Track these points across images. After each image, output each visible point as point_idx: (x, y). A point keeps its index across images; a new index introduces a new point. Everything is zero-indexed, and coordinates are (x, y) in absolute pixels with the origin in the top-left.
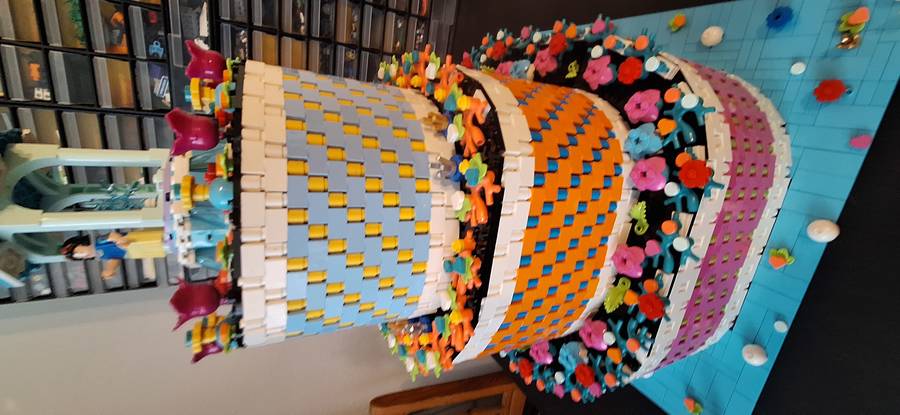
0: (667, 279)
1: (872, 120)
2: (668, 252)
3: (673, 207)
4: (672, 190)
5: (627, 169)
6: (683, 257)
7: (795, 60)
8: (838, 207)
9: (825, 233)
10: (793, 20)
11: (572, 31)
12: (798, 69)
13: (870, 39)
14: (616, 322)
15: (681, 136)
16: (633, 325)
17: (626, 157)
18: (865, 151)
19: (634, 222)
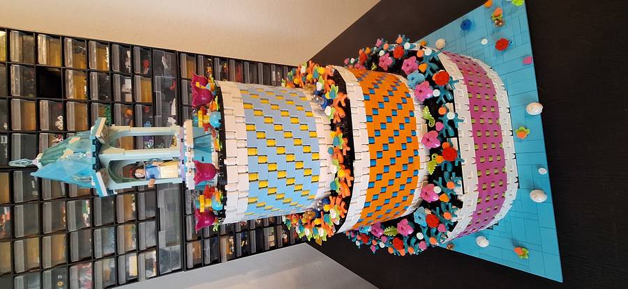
0: (454, 140)
1: (528, 50)
2: (448, 126)
3: (441, 103)
4: (436, 93)
5: (412, 94)
6: (456, 123)
7: (482, 39)
8: (535, 95)
9: (536, 109)
10: (473, 24)
11: (368, 50)
12: (484, 42)
13: (507, 19)
14: (438, 180)
15: (431, 69)
16: (446, 174)
17: (410, 90)
18: (532, 64)
19: (427, 121)
